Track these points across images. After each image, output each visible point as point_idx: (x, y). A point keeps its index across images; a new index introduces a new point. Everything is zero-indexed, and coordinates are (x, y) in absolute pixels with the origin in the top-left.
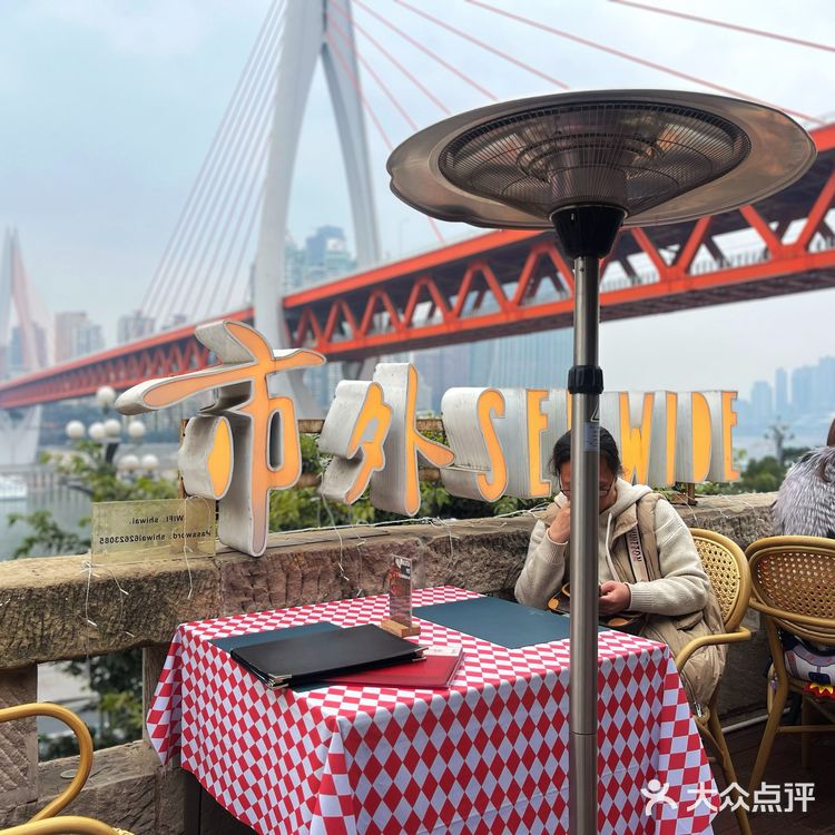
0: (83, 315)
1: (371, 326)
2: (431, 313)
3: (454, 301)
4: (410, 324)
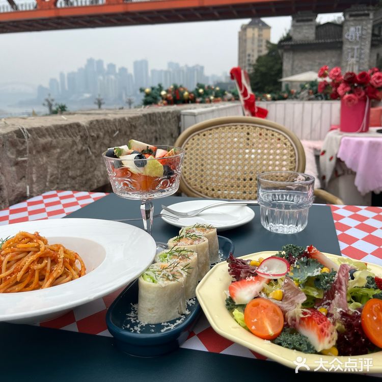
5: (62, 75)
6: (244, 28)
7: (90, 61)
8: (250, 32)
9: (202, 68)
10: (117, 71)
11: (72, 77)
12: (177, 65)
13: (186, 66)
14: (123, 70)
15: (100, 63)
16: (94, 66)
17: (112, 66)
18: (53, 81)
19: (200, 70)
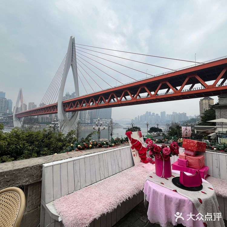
0: (34, 103)
1: (82, 105)
2: (93, 104)
3: (97, 102)
4: (89, 105)
5: (138, 116)
6: (202, 100)
7: (147, 112)
8: (204, 101)
9: (186, 114)
10: (152, 114)
11: (141, 117)
12: (176, 113)
13: (179, 113)
14: (157, 115)
15: (150, 113)
16: (148, 114)
17: (154, 114)
18: (136, 118)
19: (185, 114)
